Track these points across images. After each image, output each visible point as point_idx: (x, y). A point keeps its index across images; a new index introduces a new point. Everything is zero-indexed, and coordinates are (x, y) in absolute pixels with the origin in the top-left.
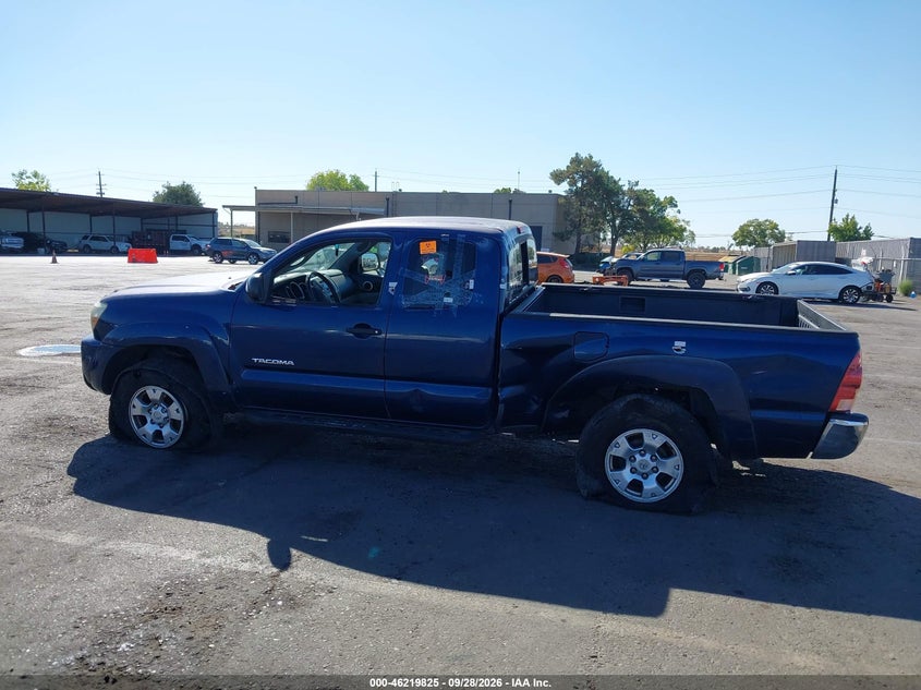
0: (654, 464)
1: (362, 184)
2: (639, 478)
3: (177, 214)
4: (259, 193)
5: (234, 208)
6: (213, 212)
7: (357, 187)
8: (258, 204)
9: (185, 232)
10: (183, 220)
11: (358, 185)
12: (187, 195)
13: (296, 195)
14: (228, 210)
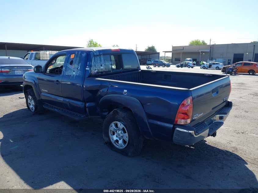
0: (122, 135)
1: (205, 43)
2: (118, 139)
3: (150, 54)
4: (173, 47)
5: (166, 52)
6: (159, 53)
7: (204, 44)
8: (173, 50)
9: (151, 59)
10: (151, 56)
11: (204, 43)
12: (153, 49)
13: (183, 47)
14: (164, 52)
